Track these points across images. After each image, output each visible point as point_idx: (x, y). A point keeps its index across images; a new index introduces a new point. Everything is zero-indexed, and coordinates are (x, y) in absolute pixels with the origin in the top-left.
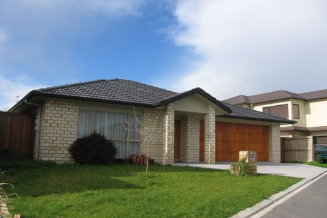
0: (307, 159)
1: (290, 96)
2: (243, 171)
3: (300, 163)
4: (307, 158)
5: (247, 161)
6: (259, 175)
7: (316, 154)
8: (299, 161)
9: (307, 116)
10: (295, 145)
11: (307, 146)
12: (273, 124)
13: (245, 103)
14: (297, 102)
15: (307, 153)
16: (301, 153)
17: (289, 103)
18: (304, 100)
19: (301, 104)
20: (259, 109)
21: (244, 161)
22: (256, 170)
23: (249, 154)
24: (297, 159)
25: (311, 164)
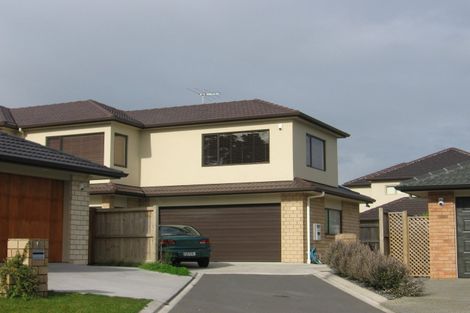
0: (144, 257)
1: (110, 115)
2: (17, 288)
3: (130, 265)
4: (144, 254)
5: (26, 262)
6: (52, 294)
7: (164, 246)
8: (126, 260)
9: (143, 160)
10: (118, 225)
11: (145, 228)
12: (76, 176)
13: (6, 125)
14: (124, 130)
15: (145, 245)
16: (132, 243)
17: (107, 131)
18: (139, 126)
19: (131, 133)
20: (39, 138)
21: (18, 263)
22: (45, 283)
23: (31, 246)
24: (122, 257)
25: (153, 267)
